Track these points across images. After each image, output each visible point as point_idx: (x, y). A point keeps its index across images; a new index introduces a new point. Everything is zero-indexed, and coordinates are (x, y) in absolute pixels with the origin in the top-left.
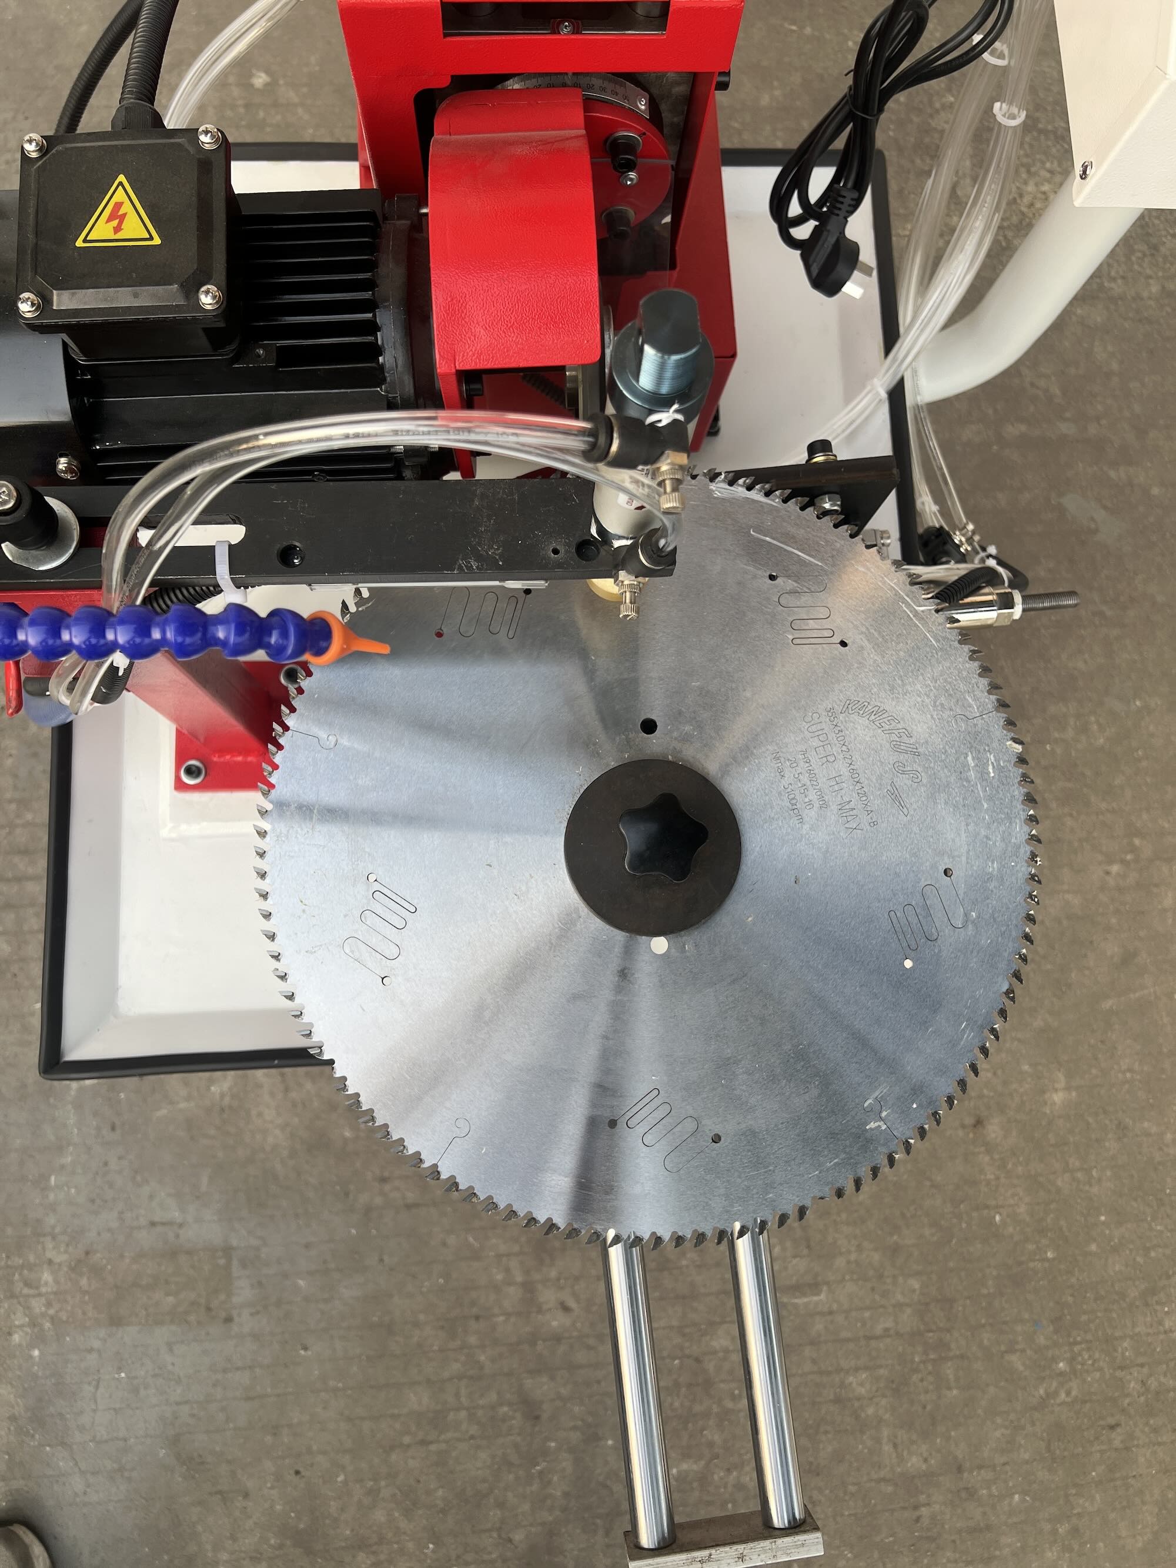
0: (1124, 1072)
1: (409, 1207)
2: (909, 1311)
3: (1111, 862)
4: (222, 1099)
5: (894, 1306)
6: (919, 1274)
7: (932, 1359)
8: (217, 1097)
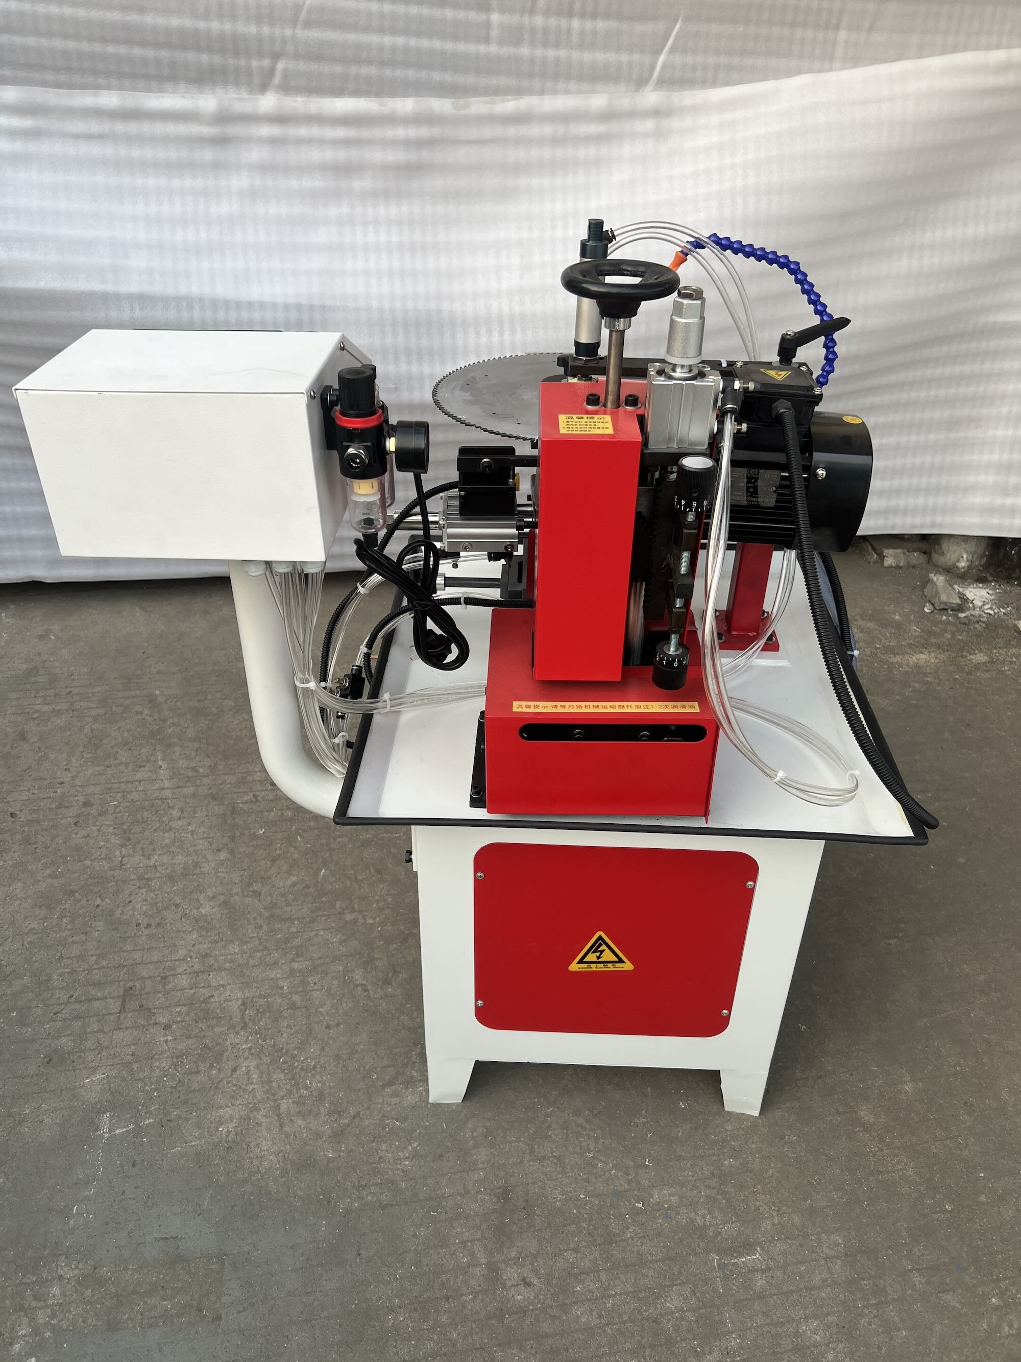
4: (227, 1136)
5: (825, 1259)
6: (837, 1230)
7: (874, 1304)
8: (224, 1135)
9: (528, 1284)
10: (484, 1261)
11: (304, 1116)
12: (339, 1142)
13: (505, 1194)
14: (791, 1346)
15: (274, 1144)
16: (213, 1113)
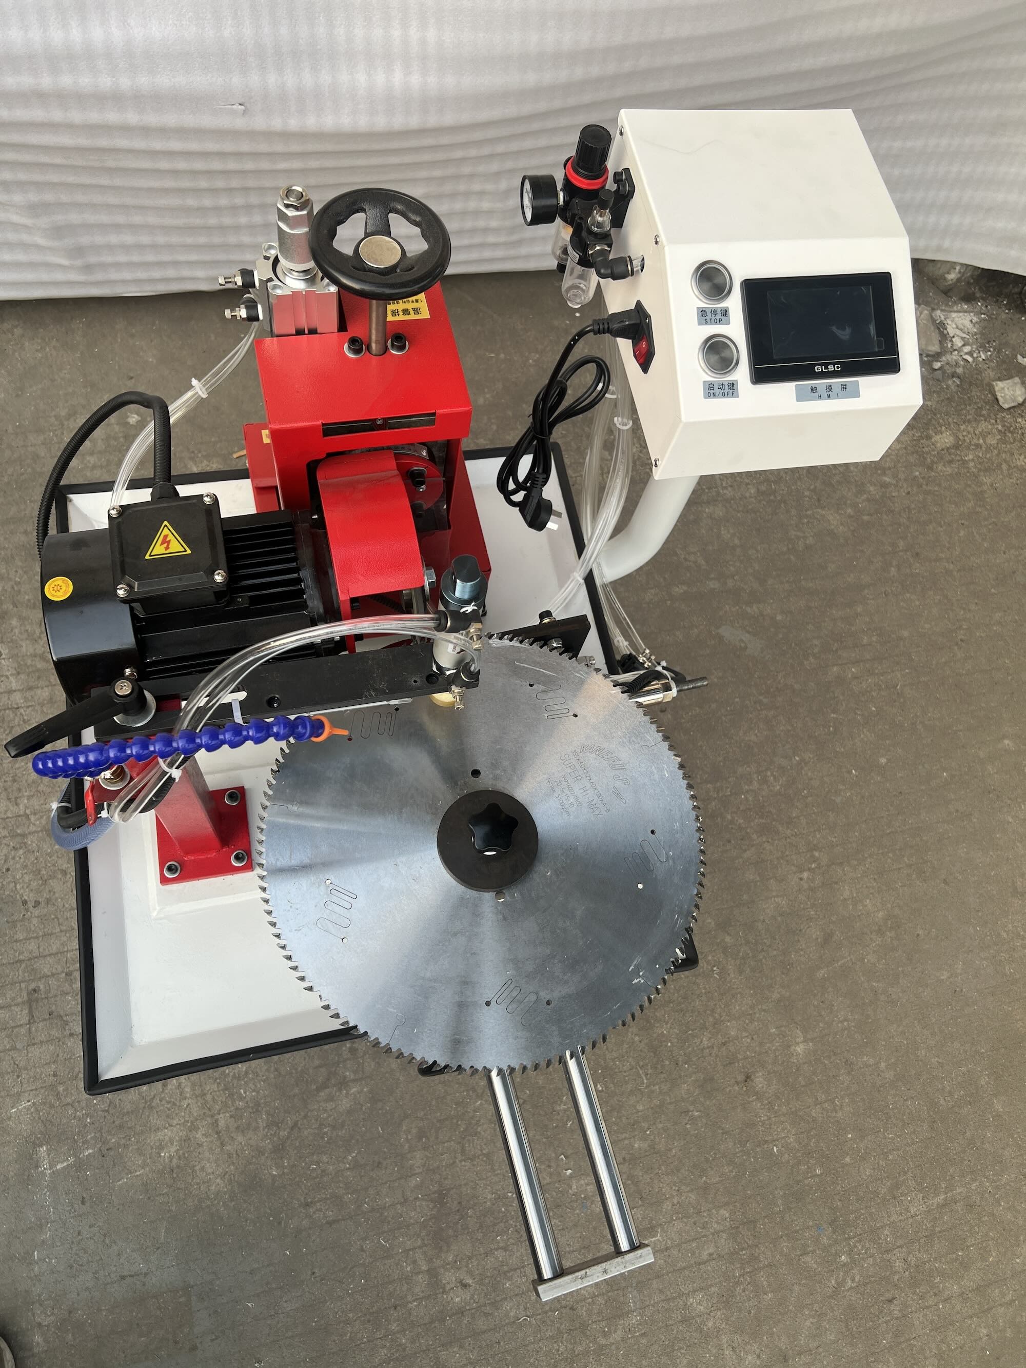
0: (842, 1022)
1: (330, 1223)
2: (724, 1235)
3: (801, 872)
4: (171, 1161)
5: (713, 1234)
6: (727, 1204)
7: (749, 1272)
8: (167, 1160)
9: (465, 1286)
10: (424, 1268)
11: (243, 1131)
12: (282, 1158)
13: (441, 1198)
14: (680, 1317)
15: (218, 1166)
16: (152, 1138)
